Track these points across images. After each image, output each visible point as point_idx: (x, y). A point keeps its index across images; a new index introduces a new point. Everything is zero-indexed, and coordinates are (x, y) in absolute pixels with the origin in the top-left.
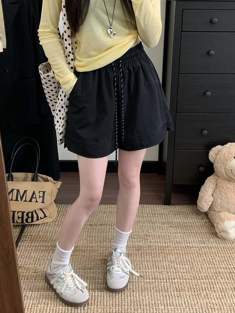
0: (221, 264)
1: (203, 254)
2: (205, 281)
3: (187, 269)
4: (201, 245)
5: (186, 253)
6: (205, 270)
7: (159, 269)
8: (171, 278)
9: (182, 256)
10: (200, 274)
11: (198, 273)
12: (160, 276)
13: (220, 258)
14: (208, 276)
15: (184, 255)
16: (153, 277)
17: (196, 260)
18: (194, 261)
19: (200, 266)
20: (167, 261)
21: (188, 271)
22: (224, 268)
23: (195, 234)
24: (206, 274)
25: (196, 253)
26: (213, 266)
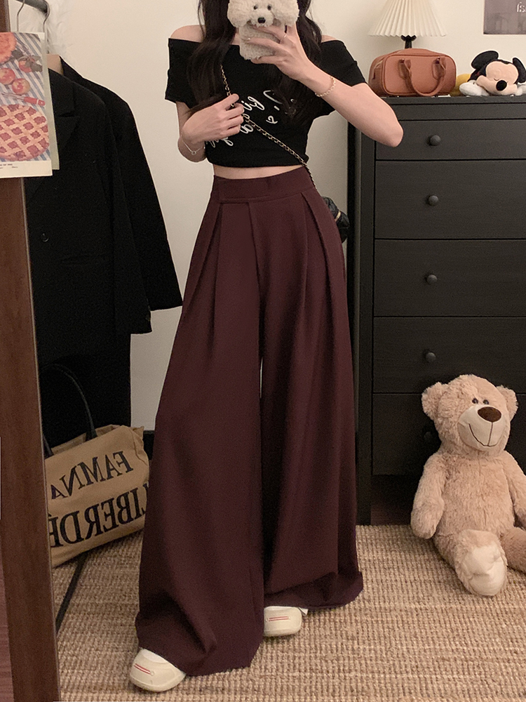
0: (447, 643)
1: (413, 623)
2: (410, 676)
3: (379, 652)
4: (413, 606)
5: (380, 622)
6: (415, 654)
7: (320, 653)
8: (343, 670)
9: (370, 627)
10: (402, 663)
11: (400, 661)
12: (322, 667)
13: (448, 632)
14: (419, 666)
15: (375, 625)
16: (308, 668)
17: (398, 636)
18: (395, 637)
19: (404, 648)
20: (339, 636)
21: (379, 656)
22: (453, 650)
23: (404, 583)
24: (416, 662)
25: (400, 622)
26: (432, 647)
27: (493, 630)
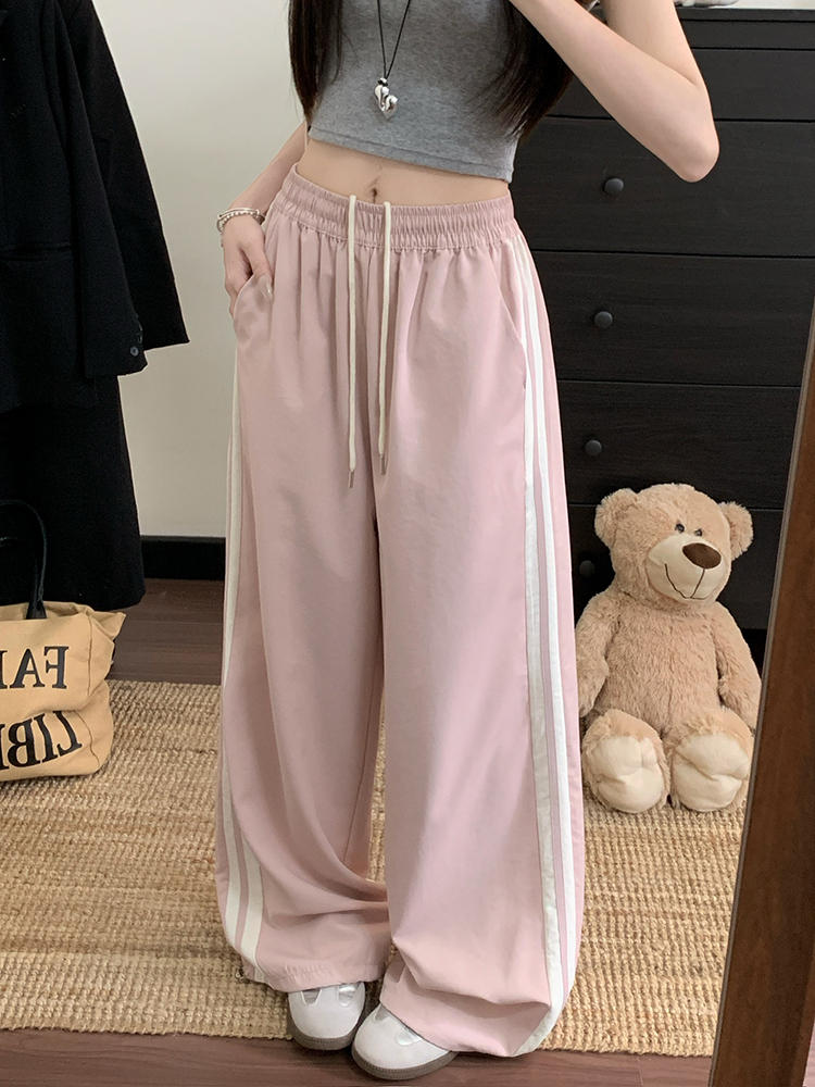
27: (663, 866)
